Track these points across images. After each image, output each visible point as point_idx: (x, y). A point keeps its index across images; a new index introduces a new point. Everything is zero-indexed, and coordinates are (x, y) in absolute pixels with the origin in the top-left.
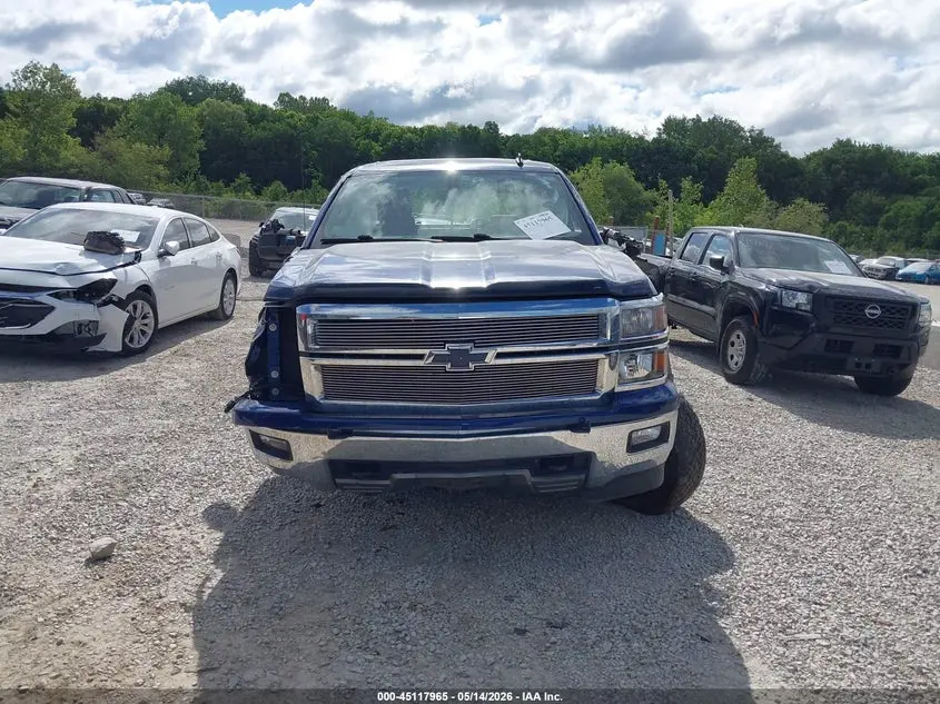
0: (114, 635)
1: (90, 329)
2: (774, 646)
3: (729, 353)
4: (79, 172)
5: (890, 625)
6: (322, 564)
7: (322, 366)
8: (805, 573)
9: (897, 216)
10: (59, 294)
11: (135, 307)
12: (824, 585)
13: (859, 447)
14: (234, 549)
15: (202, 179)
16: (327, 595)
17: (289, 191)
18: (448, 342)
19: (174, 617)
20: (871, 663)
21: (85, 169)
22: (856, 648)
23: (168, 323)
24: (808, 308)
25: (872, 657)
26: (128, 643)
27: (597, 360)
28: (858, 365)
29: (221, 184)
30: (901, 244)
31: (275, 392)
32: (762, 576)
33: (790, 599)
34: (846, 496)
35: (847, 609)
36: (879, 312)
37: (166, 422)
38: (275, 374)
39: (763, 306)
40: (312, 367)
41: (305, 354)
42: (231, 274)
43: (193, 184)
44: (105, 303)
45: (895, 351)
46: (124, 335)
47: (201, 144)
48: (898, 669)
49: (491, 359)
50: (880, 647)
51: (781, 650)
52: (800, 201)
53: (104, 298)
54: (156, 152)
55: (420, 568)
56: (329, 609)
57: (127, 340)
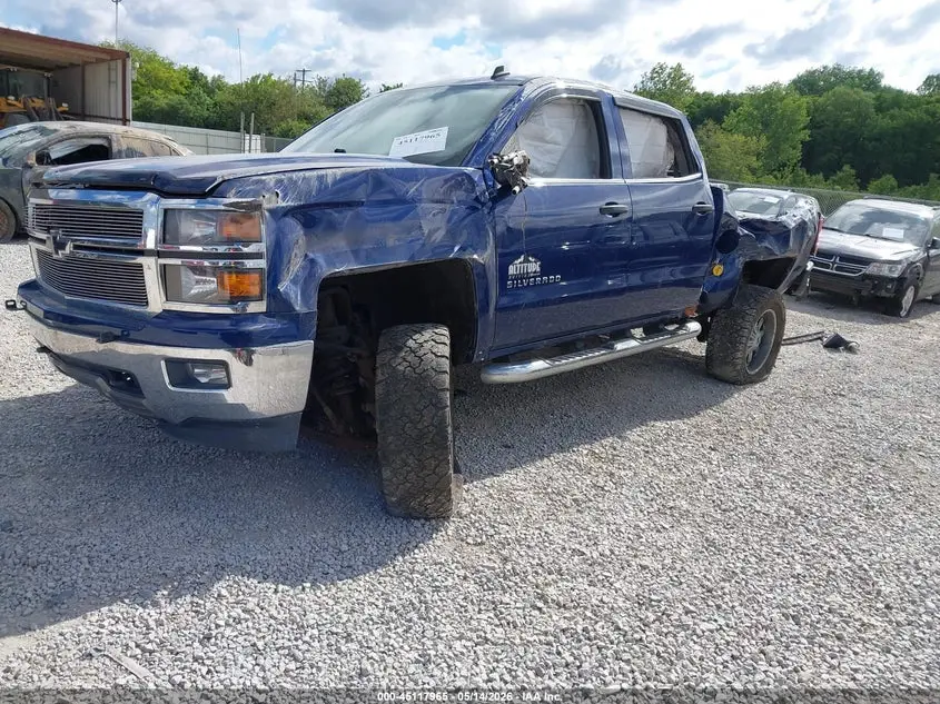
15: (802, 172)
17: (899, 187)
29: (821, 176)
47: (805, 135)
49: (70, 251)
54: (753, 143)
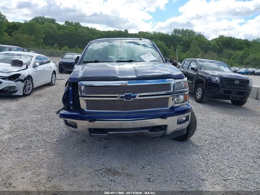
0: (24, 184)
1: (13, 89)
2: (222, 181)
3: (197, 94)
4: (8, 43)
5: (253, 174)
6: (87, 159)
7: (86, 100)
8: (227, 158)
9: (237, 56)
10: (4, 78)
11: (26, 82)
12: (233, 162)
13: (235, 121)
14: (60, 155)
15: (44, 45)
16: (89, 169)
17: (69, 49)
18: (125, 92)
19: (43, 177)
20: (250, 186)
21: (10, 42)
22: (245, 181)
23: (37, 87)
24: (219, 81)
25: (250, 184)
26: (29, 186)
27: (169, 97)
28: (233, 97)
29: (49, 47)
30: (237, 64)
31: (71, 108)
32: (215, 160)
33: (224, 166)
34: (234, 135)
35: (240, 169)
36: (238, 82)
37: (37, 116)
38: (71, 102)
39: (206, 81)
40: (83, 100)
41: (81, 97)
42: (54, 72)
43: (41, 47)
44: (17, 81)
45: (243, 93)
46: (23, 90)
47: (44, 36)
48: (258, 187)
49: (137, 98)
50: (252, 181)
51: (224, 182)
52: (211, 52)
53: (17, 79)
54: (30, 37)
55: (116, 160)
56: (90, 173)
57: (24, 91)
